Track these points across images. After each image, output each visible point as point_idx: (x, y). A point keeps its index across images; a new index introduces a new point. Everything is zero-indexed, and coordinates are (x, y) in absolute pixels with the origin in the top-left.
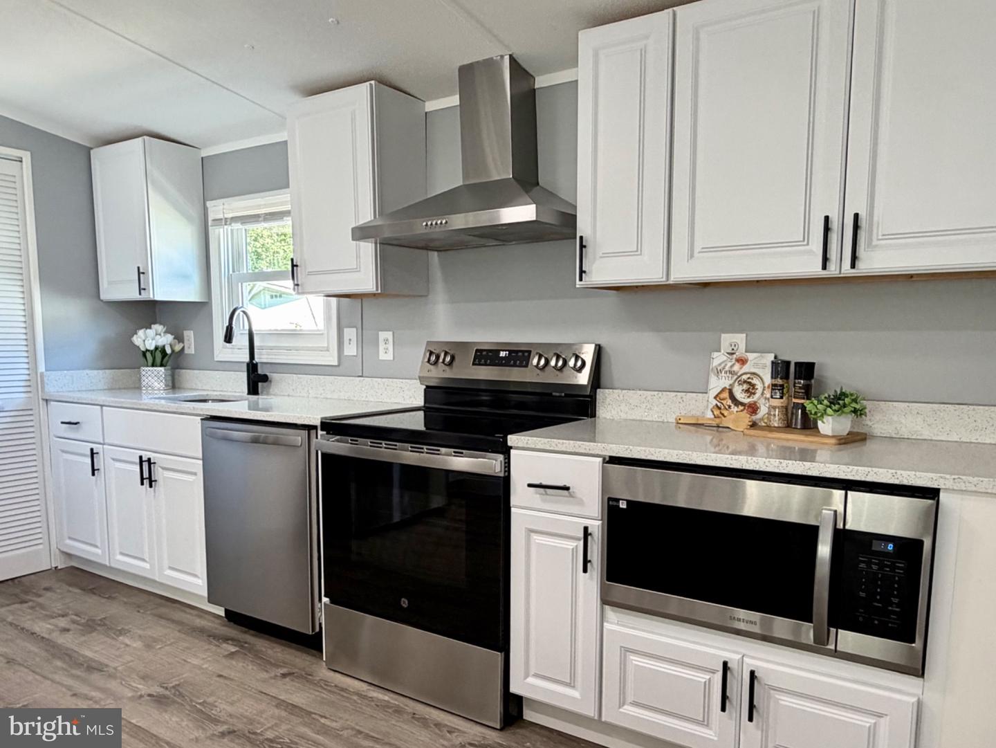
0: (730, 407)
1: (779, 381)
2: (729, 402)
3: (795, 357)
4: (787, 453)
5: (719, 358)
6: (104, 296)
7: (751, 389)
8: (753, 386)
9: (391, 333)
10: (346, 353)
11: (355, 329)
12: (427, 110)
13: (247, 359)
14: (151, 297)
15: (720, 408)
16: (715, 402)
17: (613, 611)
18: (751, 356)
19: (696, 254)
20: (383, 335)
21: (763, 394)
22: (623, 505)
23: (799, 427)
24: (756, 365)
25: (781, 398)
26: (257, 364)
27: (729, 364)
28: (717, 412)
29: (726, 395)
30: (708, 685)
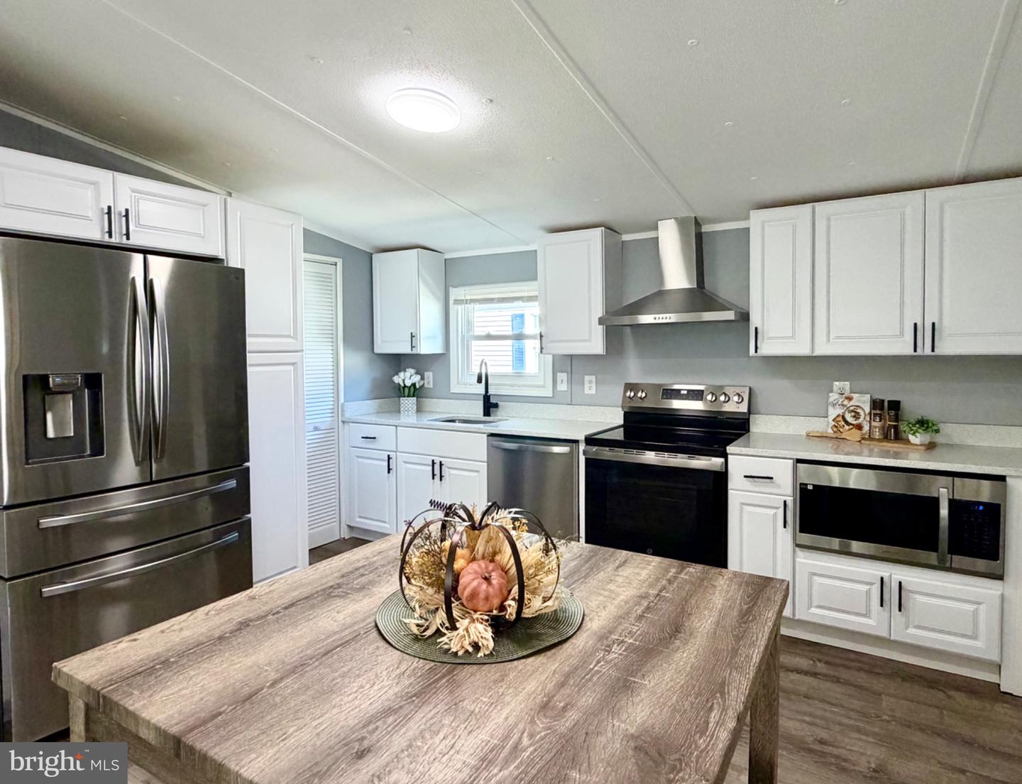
0: (843, 426)
1: (878, 412)
2: (843, 423)
3: (888, 397)
4: (886, 454)
5: (833, 397)
6: (377, 350)
7: (857, 416)
8: (858, 413)
9: (594, 377)
10: (558, 389)
11: (566, 374)
12: (623, 240)
13: (484, 393)
14: (419, 352)
15: (836, 427)
16: (833, 423)
17: (801, 551)
18: (855, 396)
19: (831, 340)
20: (587, 378)
21: (865, 418)
22: (810, 487)
23: (892, 438)
24: (859, 401)
25: (880, 421)
26: (489, 396)
27: (841, 400)
28: (835, 429)
29: (840, 419)
30: (868, 593)
